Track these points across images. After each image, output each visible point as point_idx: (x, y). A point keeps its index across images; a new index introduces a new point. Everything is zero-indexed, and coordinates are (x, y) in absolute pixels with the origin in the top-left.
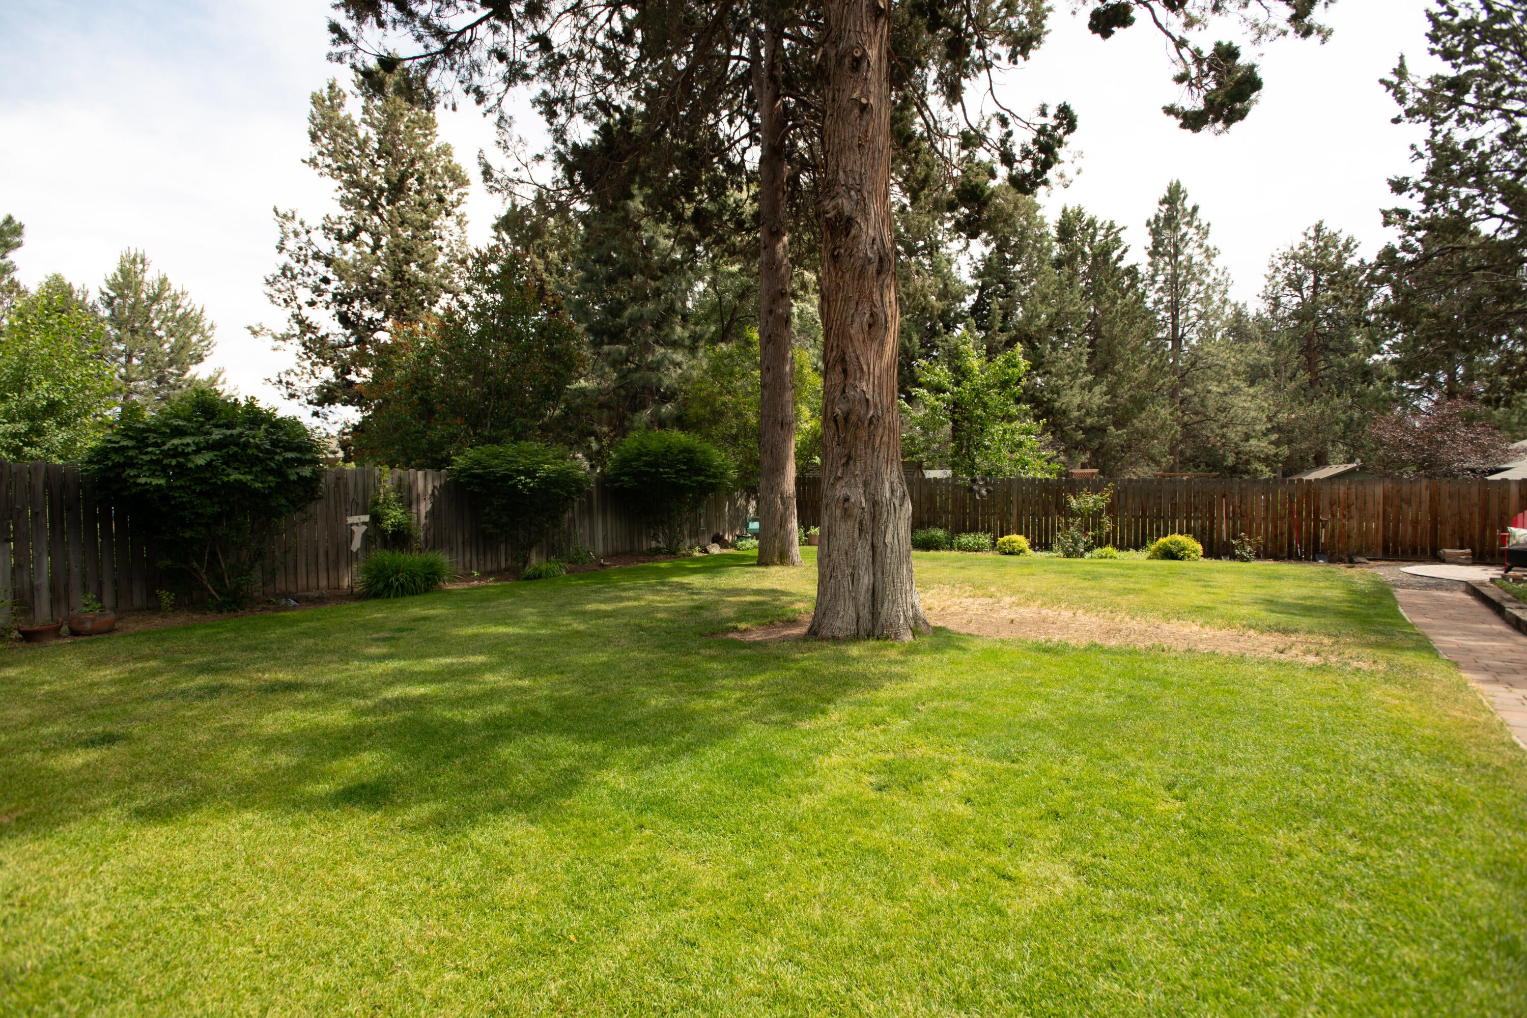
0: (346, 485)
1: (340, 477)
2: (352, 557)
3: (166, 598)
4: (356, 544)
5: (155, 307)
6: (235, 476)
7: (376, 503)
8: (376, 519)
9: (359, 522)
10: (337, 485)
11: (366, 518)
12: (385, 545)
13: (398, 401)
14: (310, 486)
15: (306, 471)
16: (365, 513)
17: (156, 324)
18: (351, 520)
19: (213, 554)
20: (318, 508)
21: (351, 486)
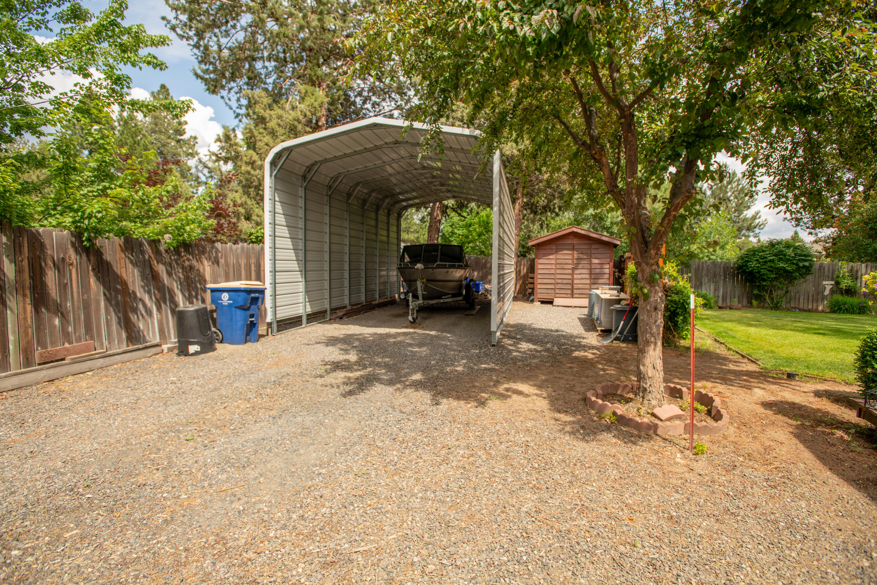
0: (824, 269)
1: (821, 266)
2: (823, 298)
3: (755, 303)
4: (827, 292)
5: (729, 186)
6: (781, 265)
7: (838, 277)
8: (837, 283)
9: (828, 285)
10: (819, 269)
11: (833, 283)
12: (842, 294)
13: (856, 231)
14: (808, 270)
15: (807, 264)
16: (832, 280)
17: (729, 194)
18: (824, 283)
19: (771, 291)
20: (809, 277)
21: (826, 269)
